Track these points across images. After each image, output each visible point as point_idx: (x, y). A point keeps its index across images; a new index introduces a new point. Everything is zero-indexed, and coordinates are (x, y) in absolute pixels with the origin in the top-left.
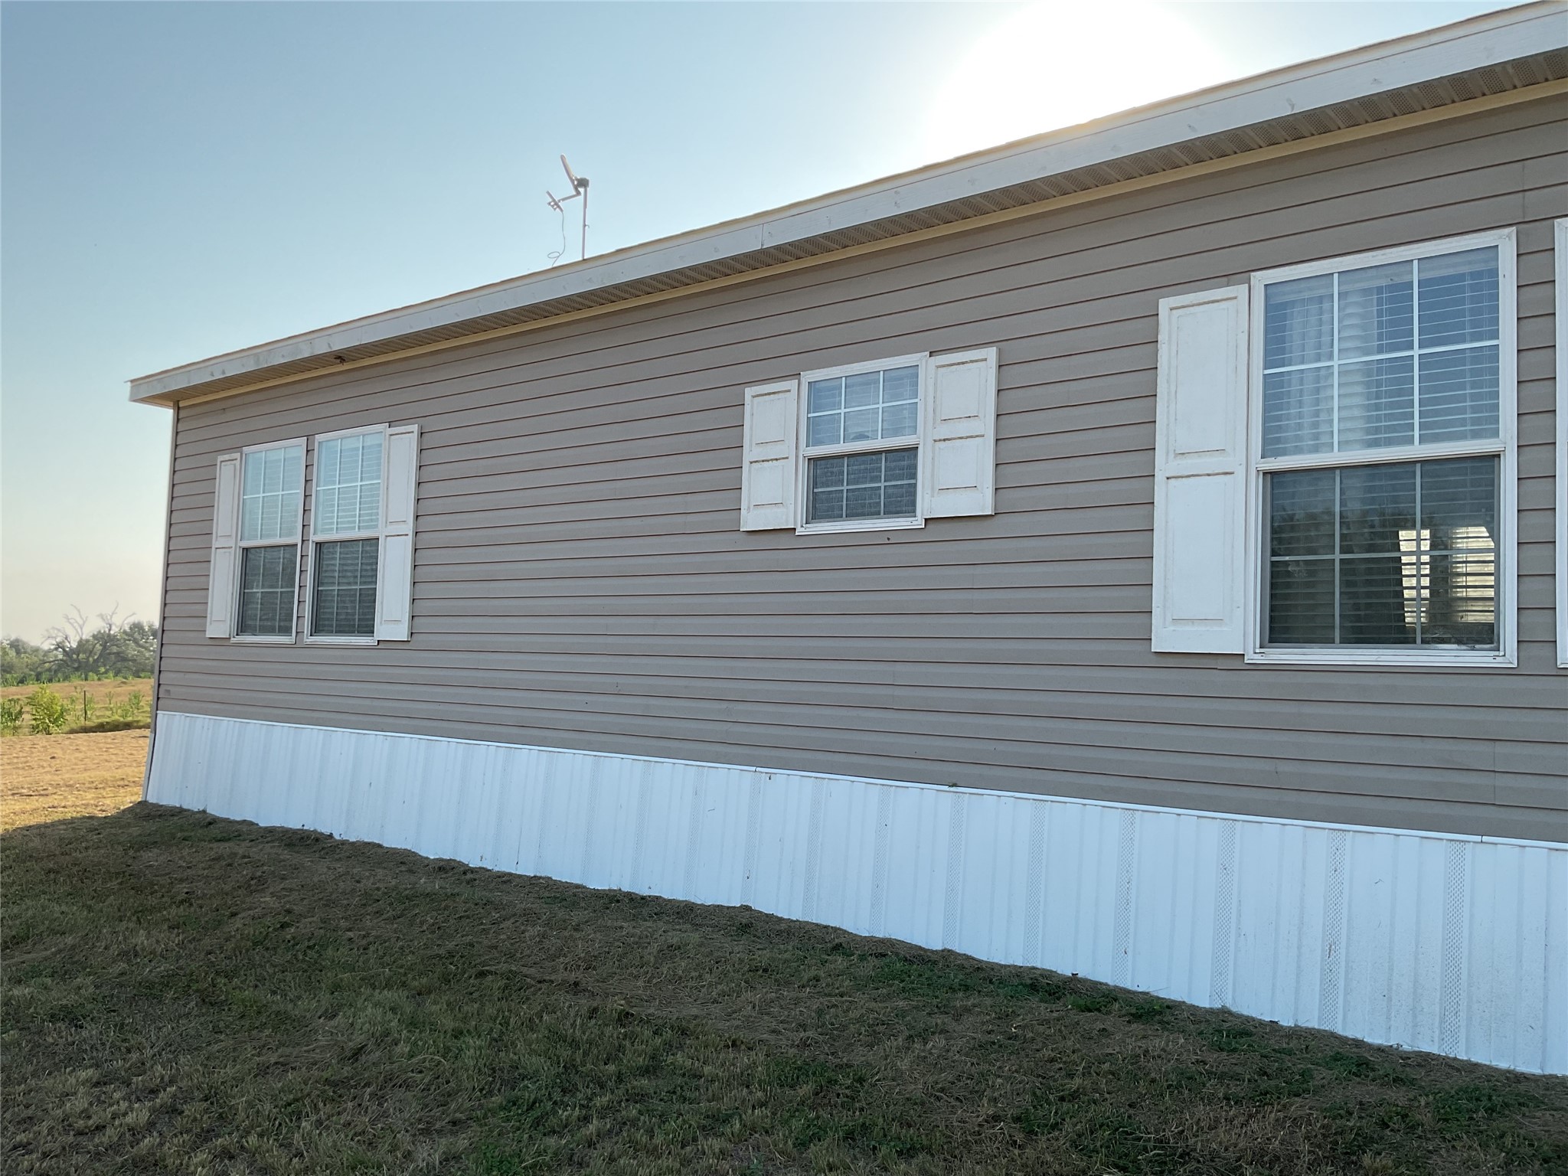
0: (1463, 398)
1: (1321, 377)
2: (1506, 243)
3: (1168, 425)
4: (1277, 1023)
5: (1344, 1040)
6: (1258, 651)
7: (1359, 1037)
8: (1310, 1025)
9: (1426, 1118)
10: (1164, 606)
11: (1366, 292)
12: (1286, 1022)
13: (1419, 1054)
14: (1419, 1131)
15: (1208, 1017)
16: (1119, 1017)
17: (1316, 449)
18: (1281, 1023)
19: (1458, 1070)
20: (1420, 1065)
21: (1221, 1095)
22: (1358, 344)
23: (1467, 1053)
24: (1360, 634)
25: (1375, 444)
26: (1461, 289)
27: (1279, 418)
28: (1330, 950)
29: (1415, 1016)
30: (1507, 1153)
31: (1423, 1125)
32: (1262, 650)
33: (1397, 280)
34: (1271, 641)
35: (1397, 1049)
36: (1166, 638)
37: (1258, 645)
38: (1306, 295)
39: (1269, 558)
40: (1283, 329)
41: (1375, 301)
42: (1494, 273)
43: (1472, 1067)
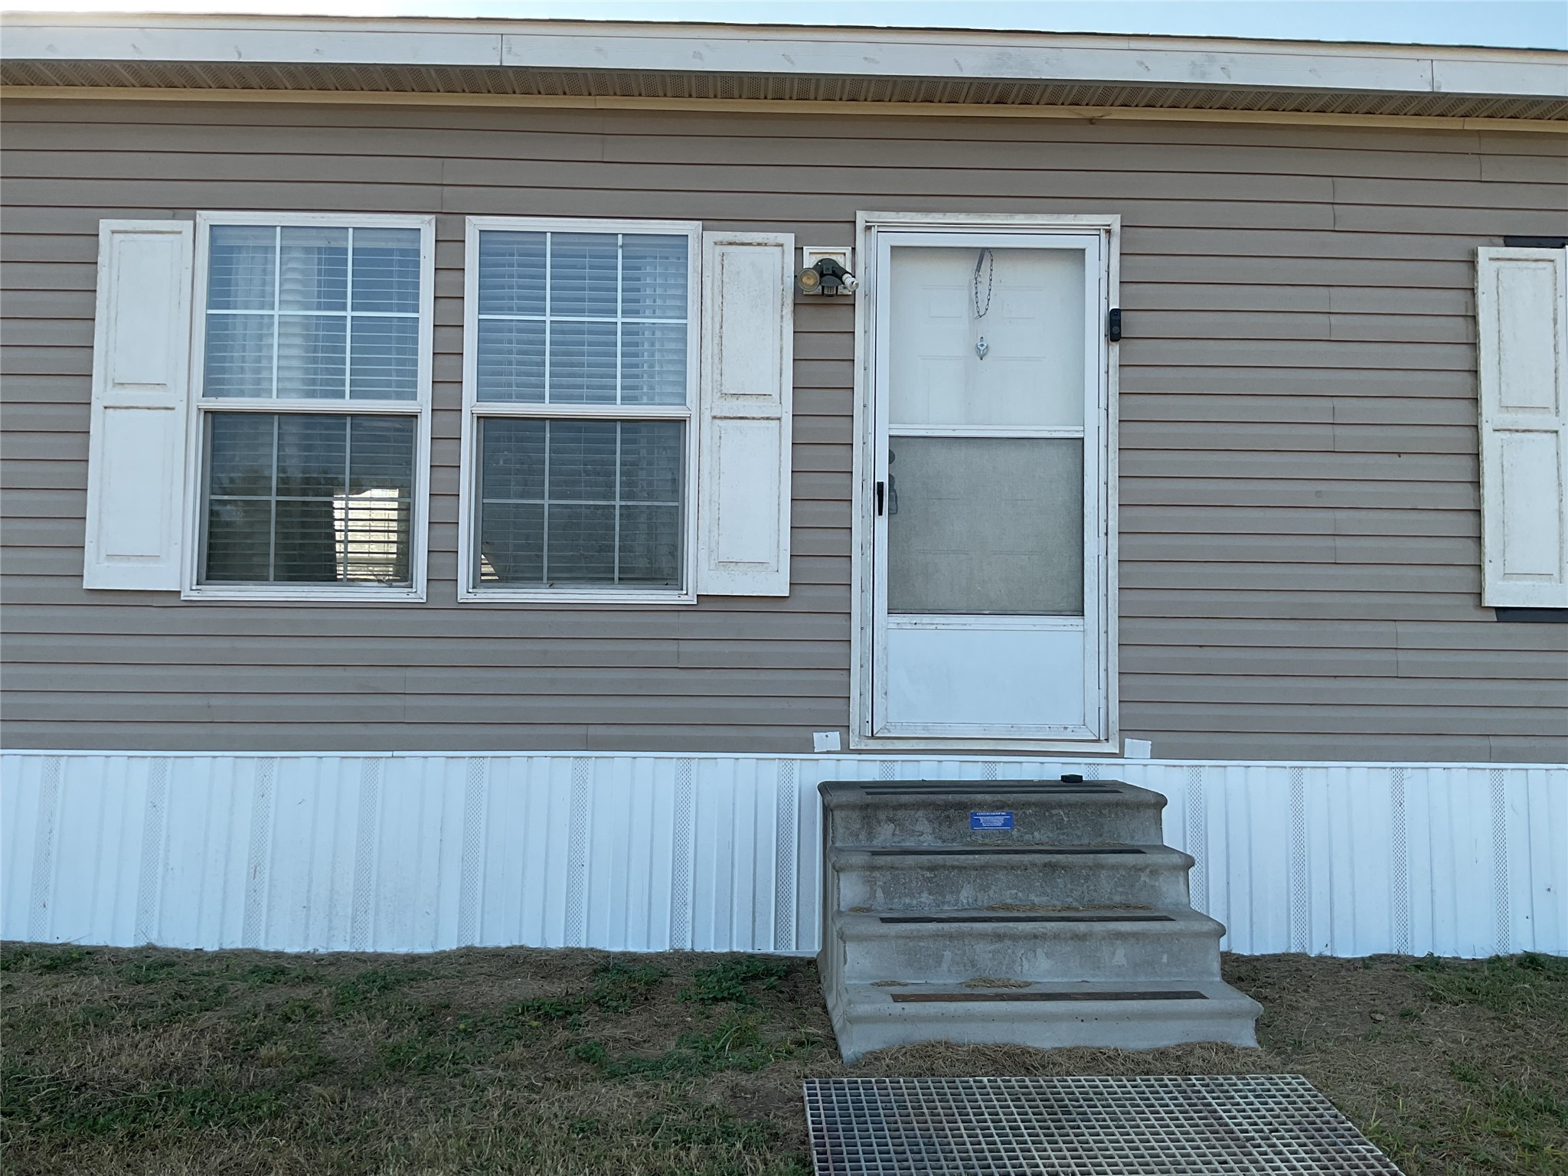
0: (388, 362)
1: (264, 322)
2: (427, 227)
3: (107, 352)
4: (201, 950)
5: (264, 955)
6: (194, 588)
7: (280, 948)
8: (233, 947)
9: (325, 1005)
10: (98, 541)
11: (308, 250)
12: (211, 946)
13: (333, 955)
14: (318, 1018)
15: (131, 956)
16: (30, 971)
17: (257, 394)
18: (205, 949)
19: (365, 962)
20: (331, 964)
21: (130, 1024)
22: (299, 298)
23: (373, 946)
24: (292, 573)
25: (312, 394)
26: (390, 263)
27: (223, 359)
28: (255, 871)
29: (330, 921)
30: (390, 1020)
31: (321, 1012)
32: (199, 587)
33: (334, 244)
34: (208, 578)
35: (314, 952)
36: (99, 574)
37: (195, 582)
38: (251, 243)
39: (208, 497)
40: (229, 272)
41: (316, 260)
42: (417, 252)
43: (377, 957)
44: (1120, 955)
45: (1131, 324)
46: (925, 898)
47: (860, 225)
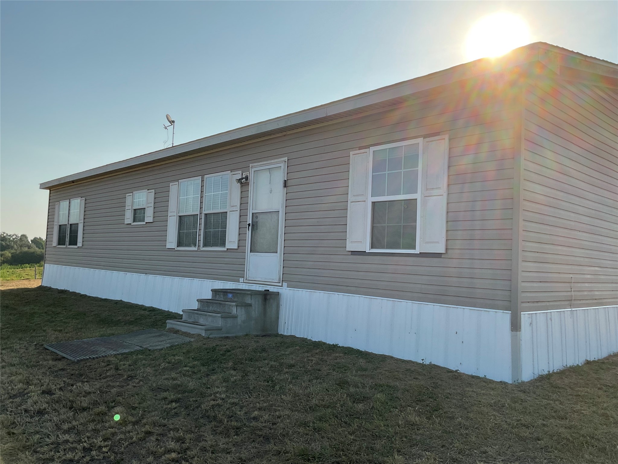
44: (210, 319)
45: (289, 183)
46: (207, 308)
47: (250, 166)
